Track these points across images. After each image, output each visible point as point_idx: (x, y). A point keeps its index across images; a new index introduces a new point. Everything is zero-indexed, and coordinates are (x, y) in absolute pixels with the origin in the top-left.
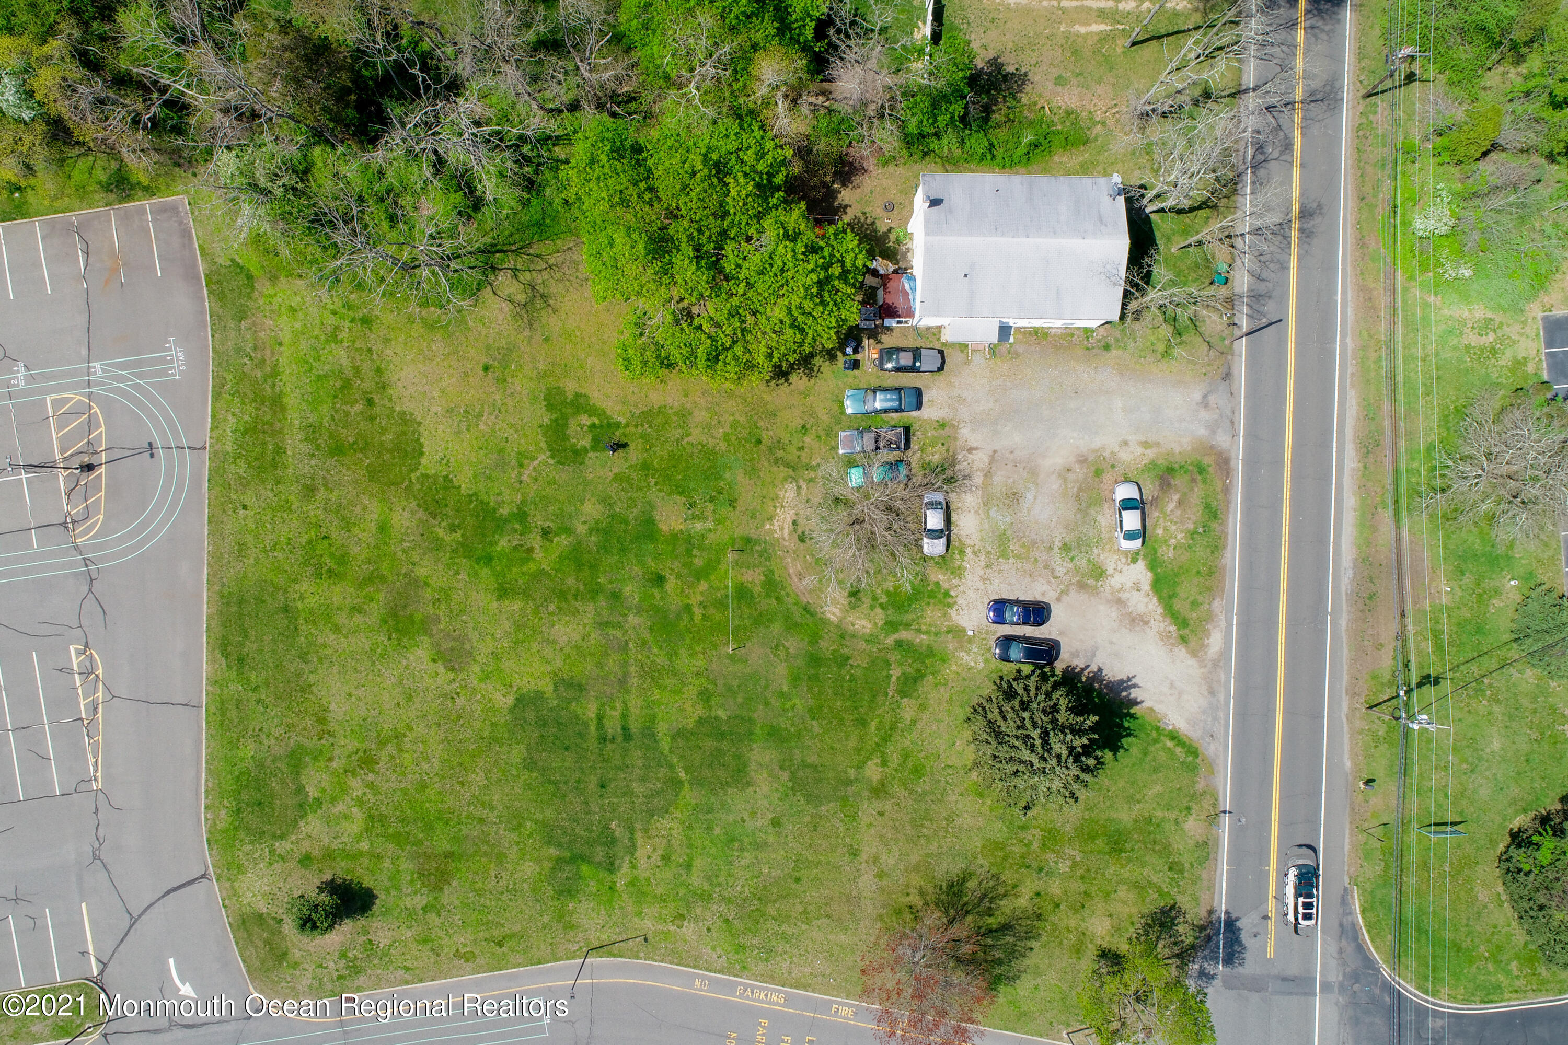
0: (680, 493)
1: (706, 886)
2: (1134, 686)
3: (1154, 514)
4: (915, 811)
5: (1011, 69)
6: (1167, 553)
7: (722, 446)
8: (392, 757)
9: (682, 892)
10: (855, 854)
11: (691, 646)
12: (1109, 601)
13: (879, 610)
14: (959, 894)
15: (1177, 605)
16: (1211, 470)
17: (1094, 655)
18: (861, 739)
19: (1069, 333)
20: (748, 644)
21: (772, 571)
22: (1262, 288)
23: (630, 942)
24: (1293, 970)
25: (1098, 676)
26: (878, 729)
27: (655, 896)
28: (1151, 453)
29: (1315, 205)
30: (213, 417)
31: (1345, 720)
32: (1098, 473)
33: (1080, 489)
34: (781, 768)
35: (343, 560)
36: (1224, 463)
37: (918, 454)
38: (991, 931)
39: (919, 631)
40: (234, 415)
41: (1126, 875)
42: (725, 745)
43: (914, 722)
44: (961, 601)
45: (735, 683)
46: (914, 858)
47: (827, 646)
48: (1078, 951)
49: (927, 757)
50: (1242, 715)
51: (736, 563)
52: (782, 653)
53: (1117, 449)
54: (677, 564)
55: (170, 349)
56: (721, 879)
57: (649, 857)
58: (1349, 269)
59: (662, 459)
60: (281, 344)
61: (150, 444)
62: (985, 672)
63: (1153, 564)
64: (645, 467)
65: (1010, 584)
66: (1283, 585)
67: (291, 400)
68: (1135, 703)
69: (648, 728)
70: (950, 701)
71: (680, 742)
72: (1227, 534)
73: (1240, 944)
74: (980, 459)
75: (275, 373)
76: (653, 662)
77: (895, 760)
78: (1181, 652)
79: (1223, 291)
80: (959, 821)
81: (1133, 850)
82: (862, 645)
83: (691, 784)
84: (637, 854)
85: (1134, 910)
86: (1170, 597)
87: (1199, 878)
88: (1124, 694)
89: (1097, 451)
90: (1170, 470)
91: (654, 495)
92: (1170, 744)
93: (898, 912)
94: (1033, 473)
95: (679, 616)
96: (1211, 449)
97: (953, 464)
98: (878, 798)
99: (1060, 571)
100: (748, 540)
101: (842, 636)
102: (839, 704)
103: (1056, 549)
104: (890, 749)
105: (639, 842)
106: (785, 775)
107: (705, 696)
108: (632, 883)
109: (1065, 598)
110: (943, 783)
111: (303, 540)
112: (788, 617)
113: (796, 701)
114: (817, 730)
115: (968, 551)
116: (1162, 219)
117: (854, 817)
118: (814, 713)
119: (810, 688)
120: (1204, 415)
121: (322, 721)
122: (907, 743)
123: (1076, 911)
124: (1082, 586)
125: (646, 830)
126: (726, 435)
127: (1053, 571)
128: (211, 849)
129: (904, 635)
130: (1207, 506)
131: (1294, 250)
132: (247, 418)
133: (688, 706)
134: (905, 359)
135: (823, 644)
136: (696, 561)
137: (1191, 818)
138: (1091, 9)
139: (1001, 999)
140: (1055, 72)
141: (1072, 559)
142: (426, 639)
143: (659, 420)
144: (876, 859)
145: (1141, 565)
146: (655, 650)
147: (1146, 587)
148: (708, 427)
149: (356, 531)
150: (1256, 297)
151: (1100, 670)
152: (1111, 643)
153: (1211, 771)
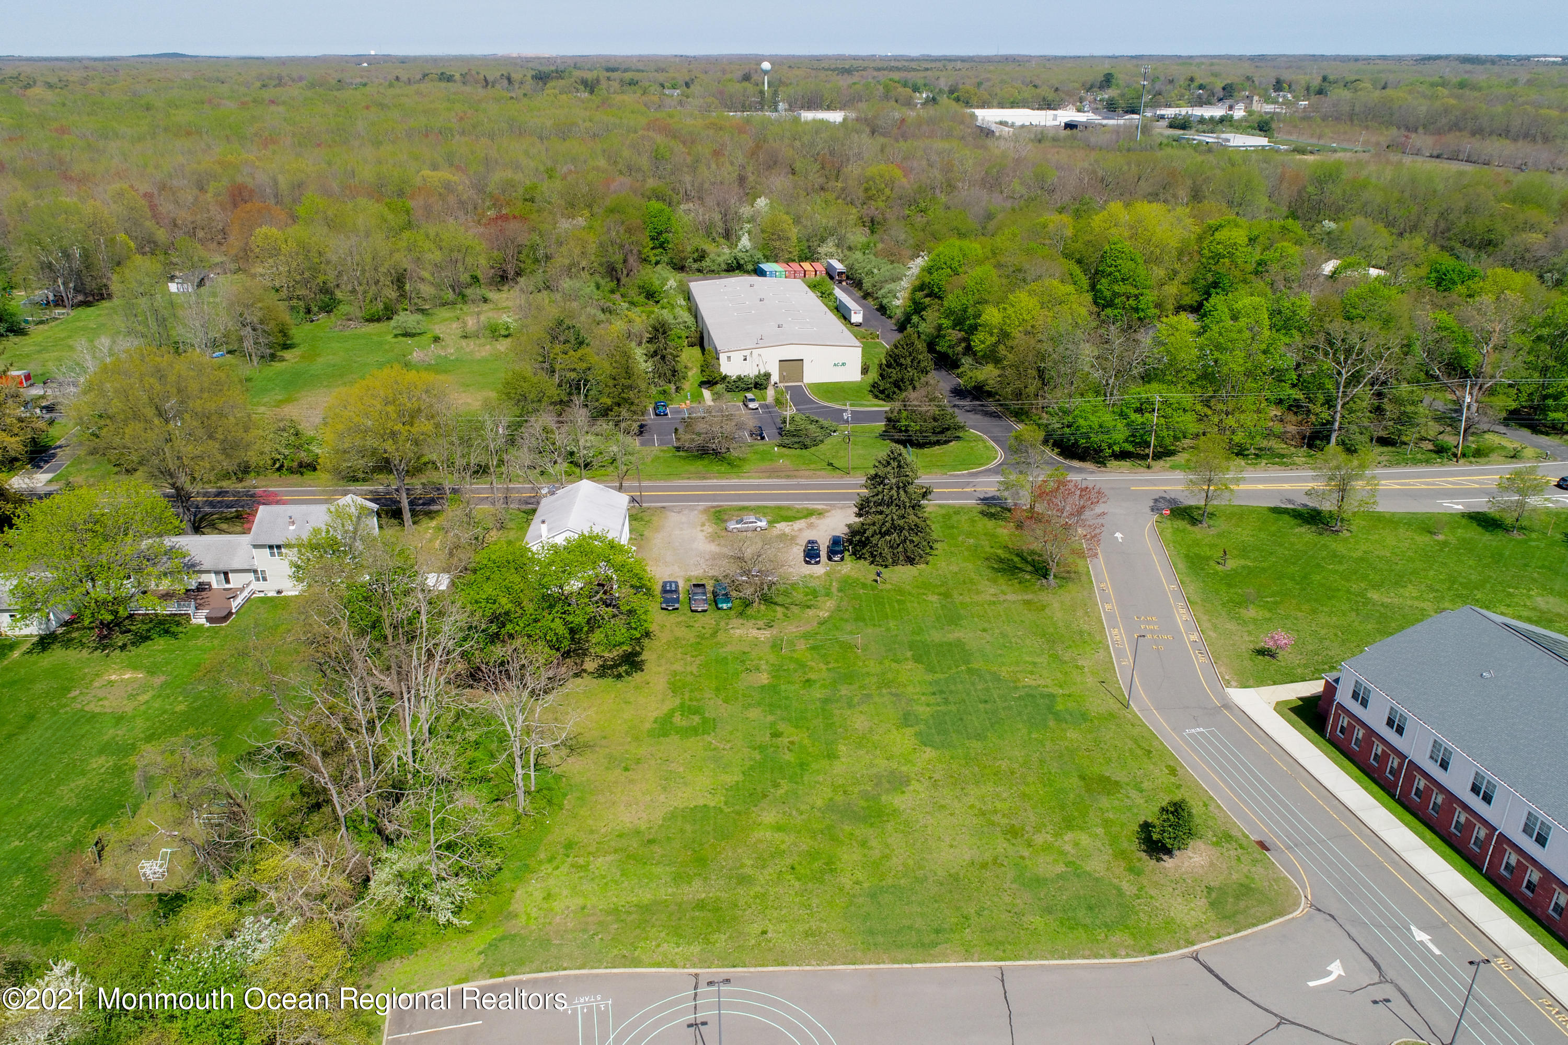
0: (738, 676)
1: (1046, 656)
4: (954, 584)
6: (769, 519)
8: (1004, 815)
9: (1055, 666)
10: (993, 603)
11: (860, 668)
14: (1003, 569)
15: (800, 516)
16: (717, 510)
18: (911, 602)
20: (853, 643)
21: (796, 636)
23: (1109, 689)
26: (902, 597)
28: (708, 524)
30: (659, 965)
32: (721, 535)
34: (942, 630)
35: (812, 855)
36: (714, 507)
38: (1022, 560)
39: (830, 586)
40: (658, 946)
42: (933, 651)
44: (807, 573)
45: (884, 648)
46: (987, 583)
49: (916, 581)
52: (856, 631)
53: (705, 532)
55: (575, 1011)
56: (1037, 651)
59: (709, 684)
60: (583, 908)
61: (690, 1026)
62: (854, 565)
63: (774, 521)
64: (717, 690)
65: (793, 560)
67: (646, 897)
69: (931, 685)
72: (756, 505)
73: (992, 497)
74: (711, 570)
75: (615, 912)
77: (921, 591)
78: (828, 514)
80: (956, 571)
82: (844, 604)
83: (969, 664)
84: (1035, 685)
85: (988, 522)
86: (796, 518)
87: (960, 507)
89: (707, 539)
90: (719, 519)
91: (740, 687)
93: (1026, 587)
94: (722, 554)
96: (706, 510)
98: (951, 596)
99: (783, 545)
100: (773, 646)
101: (840, 611)
102: (888, 610)
104: (915, 593)
106: (947, 628)
107: (898, 661)
108: (1060, 687)
109: (800, 544)
110: (932, 576)
111: (797, 884)
112: (829, 630)
113: (891, 625)
114: (909, 618)
117: (968, 604)
118: (897, 619)
119: (880, 621)
120: (685, 513)
121: (984, 866)
122: (911, 587)
123: (998, 537)
124: (792, 540)
125: (1014, 682)
126: (691, 658)
127: (784, 548)
128: (1161, 951)
129: (833, 591)
130: (739, 510)
132: (663, 935)
133: (908, 669)
135: (847, 617)
136: (792, 667)
141: (776, 542)
142: (884, 798)
143: (678, 685)
144: (994, 595)
145: (777, 525)
146: (866, 682)
147: (790, 523)
148: (685, 664)
149: (783, 847)
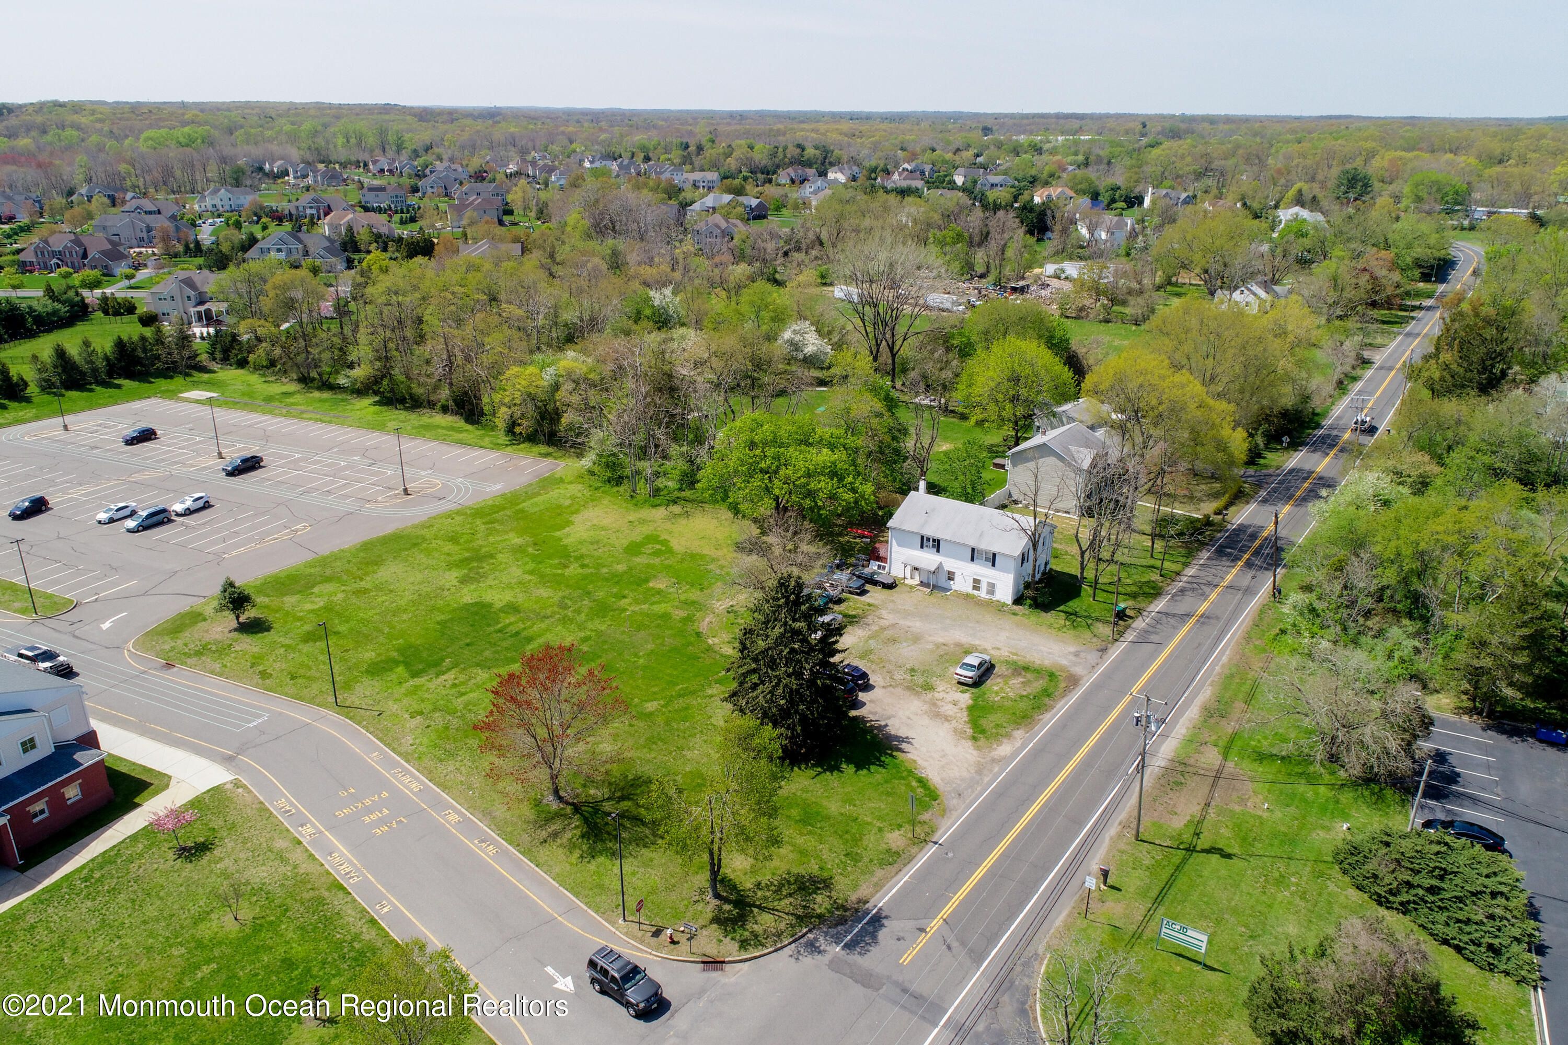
0: (677, 578)
1: (460, 707)
2: (908, 743)
3: (997, 680)
6: (996, 698)
9: (441, 703)
11: (605, 621)
12: (925, 701)
15: (983, 722)
16: (1060, 679)
17: (889, 718)
19: (990, 601)
20: (642, 632)
22: (1153, 630)
23: (369, 712)
25: (881, 728)
27: (421, 698)
28: (1018, 659)
36: (1074, 680)
45: (612, 641)
47: (692, 650)
50: (1000, 794)
51: (677, 607)
52: (659, 642)
53: (991, 649)
54: (640, 596)
57: (446, 681)
58: (1232, 644)
63: (978, 698)
66: (1089, 743)
68: (902, 751)
72: (1053, 707)
73: (874, 937)
78: (967, 744)
81: (821, 829)
86: (979, 717)
87: (872, 874)
88: (896, 744)
89: (975, 645)
90: (1029, 669)
91: (661, 575)
94: (917, 638)
96: (1067, 671)
97: (863, 618)
99: (898, 677)
100: (695, 603)
101: (708, 651)
103: (904, 668)
109: (888, 688)
110: (697, 731)
120: (1072, 658)
124: (909, 689)
125: (463, 669)
130: (1046, 691)
137: (897, 833)
141: (913, 676)
145: (967, 695)
147: (963, 705)
150: (1146, 632)
151: (887, 726)
152: (909, 718)
153: (942, 814)
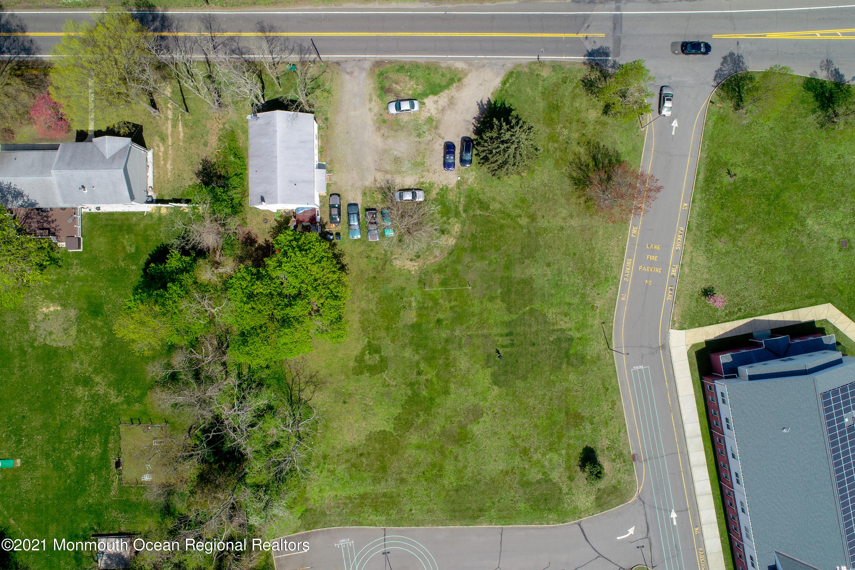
0: (399, 313)
1: (579, 296)
2: (481, 102)
3: (403, 95)
4: (542, 201)
5: (201, 167)
6: (420, 88)
7: (377, 294)
8: (523, 440)
9: (581, 307)
10: (562, 228)
11: (469, 306)
12: (443, 115)
13: (450, 220)
14: (579, 180)
15: (444, 83)
16: (381, 70)
17: (468, 121)
18: (509, 227)
19: (321, 137)
20: (467, 280)
21: (434, 270)
22: (297, 49)
23: (605, 330)
24: (610, 24)
25: (477, 119)
26: (504, 220)
27: (584, 319)
28: (374, 97)
29: (258, 25)
30: (370, 525)
31: (494, 4)
32: (384, 121)
33: (392, 130)
34: (523, 263)
35: (433, 465)
36: (378, 64)
37: (378, 204)
38: (596, 165)
39: (459, 202)
40: (369, 516)
41: (569, 103)
42: (514, 290)
43: (501, 203)
44: (445, 183)
45: (485, 285)
46: (563, 201)
47: (467, 244)
48: (604, 124)
49: (517, 197)
50: (494, 52)
51: (431, 286)
52: (471, 265)
53: (373, 113)
54: (431, 314)
55: (340, 546)
56: (575, 289)
57: (566, 322)
58: (287, 8)
59: (383, 322)
60: (336, 496)
61: (383, 553)
62: (477, 171)
63: (425, 95)
64: (387, 329)
65: (436, 161)
66: (433, 34)
67: (362, 490)
68: (489, 101)
69: (507, 324)
70: (491, 187)
71: (513, 310)
72: (411, 61)
73: (599, 49)
74: (380, 176)
75: (349, 498)
76: (477, 323)
77: (518, 211)
78: (465, 81)
79: (299, 67)
80: (546, 181)
81: (557, 100)
82: (466, 228)
83: (532, 304)
84: (564, 328)
85: (585, 99)
86: (440, 87)
87: (569, 69)
88: (485, 107)
89: (374, 123)
90: (382, 88)
91: (400, 325)
92: (508, 85)
93: (588, 208)
94: (385, 151)
95: (455, 312)
96: (372, 70)
97: (381, 188)
98: (536, 219)
99: (430, 138)
100: (420, 281)
101: (462, 237)
102: (493, 238)
103: (420, 140)
104: (513, 214)
105: (559, 327)
106: (527, 261)
107: (491, 299)
108: (578, 330)
109: (442, 135)
110: (529, 189)
111: (425, 483)
112: (454, 262)
113: (493, 257)
114: (505, 247)
115: (421, 180)
116: (267, 96)
117: (545, 229)
118: (497, 249)
119: (487, 251)
120: (356, 74)
121: (507, 473)
122: (510, 206)
123: (586, 126)
124: (436, 128)
125: (553, 324)
126: (372, 293)
127: (430, 141)
128: (567, 522)
129: (461, 209)
130: (398, 71)
131: (279, 34)
132: (370, 510)
133: (496, 307)
134: (335, 211)
135: (466, 246)
136: (430, 305)
137: (542, 74)
138: (172, 131)
139: (627, 159)
140: (202, 146)
141: (424, 132)
142: (469, 426)
143: (366, 323)
144: (564, 219)
145: (426, 101)
146: (471, 322)
147: (436, 98)
148: (368, 301)
149: (420, 460)
150: (301, 51)
151: (474, 118)
152: (462, 113)
153: (520, 65)
